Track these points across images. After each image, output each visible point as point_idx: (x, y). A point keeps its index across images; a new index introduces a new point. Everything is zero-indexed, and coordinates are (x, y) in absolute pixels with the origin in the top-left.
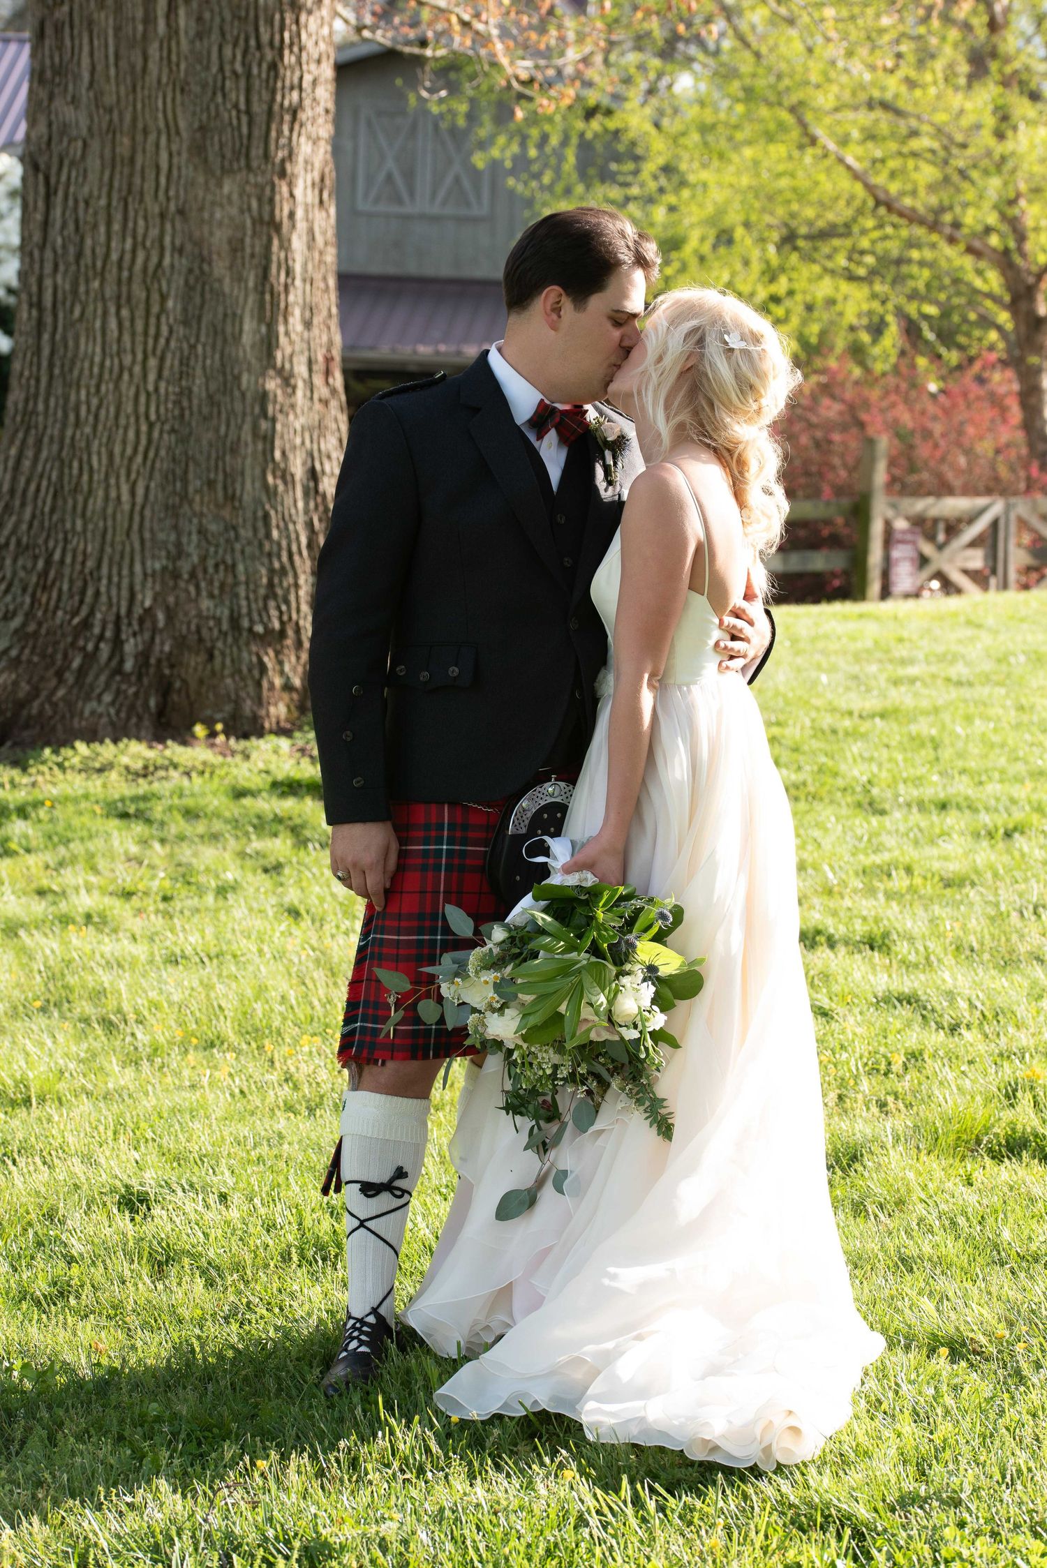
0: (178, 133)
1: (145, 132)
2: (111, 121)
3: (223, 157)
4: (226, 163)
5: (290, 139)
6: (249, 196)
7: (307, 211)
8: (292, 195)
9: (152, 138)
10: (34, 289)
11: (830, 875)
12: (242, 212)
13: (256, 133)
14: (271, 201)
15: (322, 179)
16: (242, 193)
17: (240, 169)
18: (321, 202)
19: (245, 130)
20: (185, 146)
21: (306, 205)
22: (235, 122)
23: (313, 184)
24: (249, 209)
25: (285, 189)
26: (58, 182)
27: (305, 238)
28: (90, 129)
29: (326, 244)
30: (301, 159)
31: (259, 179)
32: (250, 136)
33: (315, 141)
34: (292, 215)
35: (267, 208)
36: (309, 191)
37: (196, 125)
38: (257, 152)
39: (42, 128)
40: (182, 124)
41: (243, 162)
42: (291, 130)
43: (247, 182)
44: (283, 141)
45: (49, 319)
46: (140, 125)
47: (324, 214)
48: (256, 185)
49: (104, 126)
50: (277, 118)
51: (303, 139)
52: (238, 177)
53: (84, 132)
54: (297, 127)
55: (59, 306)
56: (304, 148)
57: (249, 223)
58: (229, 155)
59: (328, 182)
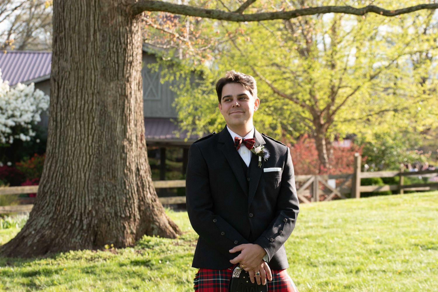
0: (97, 69)
1: (87, 69)
2: (77, 66)
3: (110, 76)
4: (112, 78)
5: (130, 70)
6: (118, 88)
7: (135, 92)
8: (131, 87)
9: (89, 71)
10: (55, 116)
11: (309, 286)
12: (116, 92)
13: (120, 69)
14: (125, 89)
15: (139, 83)
16: (116, 87)
17: (115, 80)
18: (139, 89)
19: (117, 68)
20: (99, 73)
21: (135, 90)
22: (114, 66)
23: (137, 84)
24: (118, 91)
25: (129, 86)
26: (61, 84)
27: (134, 100)
28: (71, 69)
29: (140, 101)
30: (133, 77)
31: (121, 83)
32: (118, 70)
33: (137, 71)
34: (131, 93)
35: (124, 91)
36: (135, 86)
37: (102, 67)
38: (120, 75)
39: (56, 69)
40: (98, 67)
41: (116, 78)
42: (130, 68)
43: (118, 84)
44: (128, 71)
45: (59, 125)
46: (86, 67)
47: (140, 93)
48: (120, 84)
49: (75, 68)
50: (126, 65)
51: (134, 71)
52: (115, 82)
53: (69, 70)
54: (132, 67)
55: (62, 121)
56: (134, 73)
57: (118, 95)
58: (112, 75)
59: (141, 84)
